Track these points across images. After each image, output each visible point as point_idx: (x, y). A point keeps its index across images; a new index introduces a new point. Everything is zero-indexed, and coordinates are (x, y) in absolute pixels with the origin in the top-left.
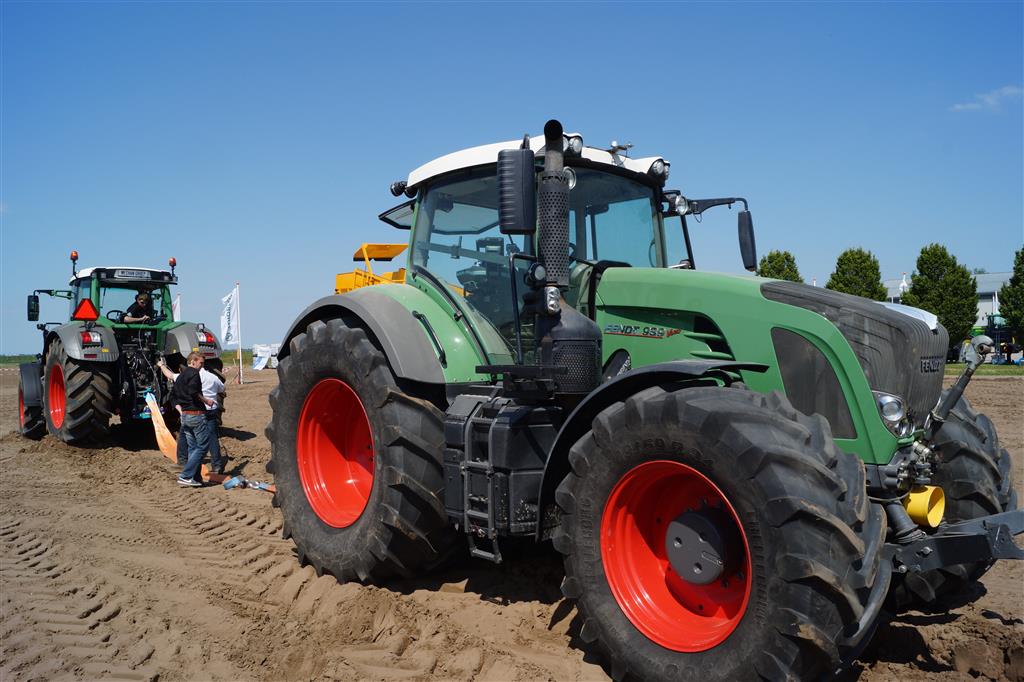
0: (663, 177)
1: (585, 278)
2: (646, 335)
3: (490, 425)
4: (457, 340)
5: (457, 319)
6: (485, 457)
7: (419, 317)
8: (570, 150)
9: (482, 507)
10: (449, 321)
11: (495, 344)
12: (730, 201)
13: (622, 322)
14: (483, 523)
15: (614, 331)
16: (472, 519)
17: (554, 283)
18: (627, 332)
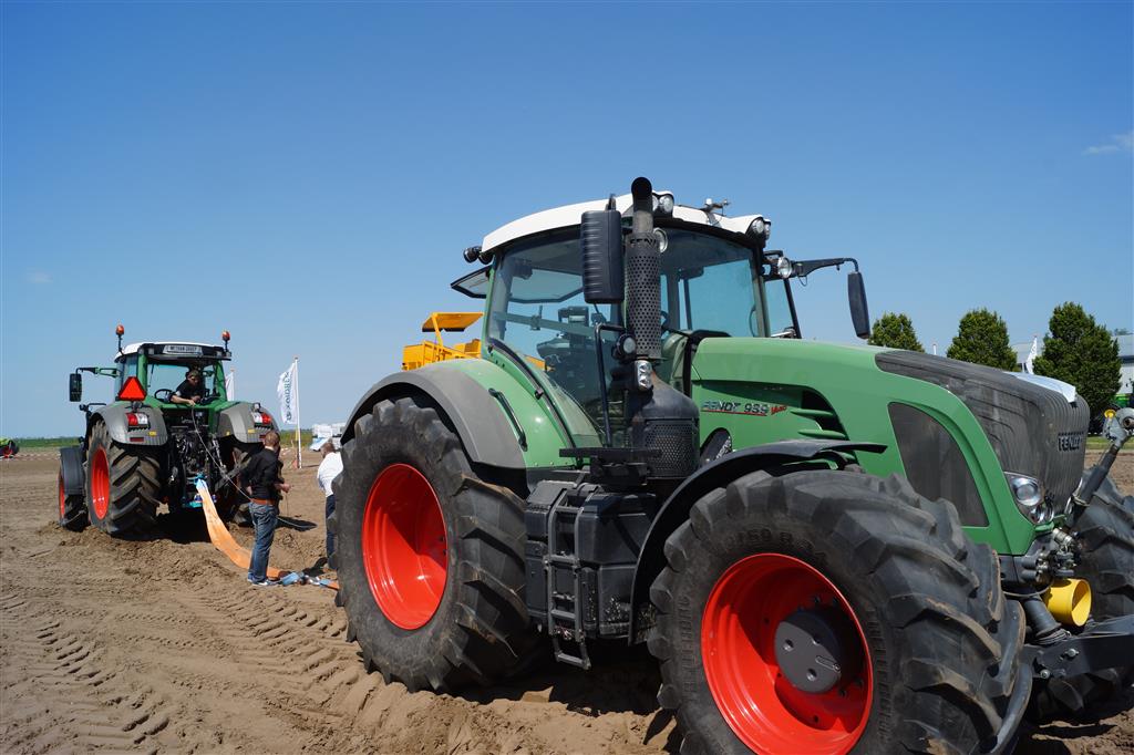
0: (763, 237)
1: (679, 349)
2: (748, 412)
3: (576, 514)
4: (538, 420)
5: (538, 397)
6: (570, 550)
7: (496, 395)
8: (660, 209)
9: (568, 606)
10: (531, 399)
11: (580, 425)
12: (838, 262)
13: (721, 398)
14: (569, 624)
15: (711, 409)
16: (557, 620)
17: (645, 357)
18: (726, 409)
